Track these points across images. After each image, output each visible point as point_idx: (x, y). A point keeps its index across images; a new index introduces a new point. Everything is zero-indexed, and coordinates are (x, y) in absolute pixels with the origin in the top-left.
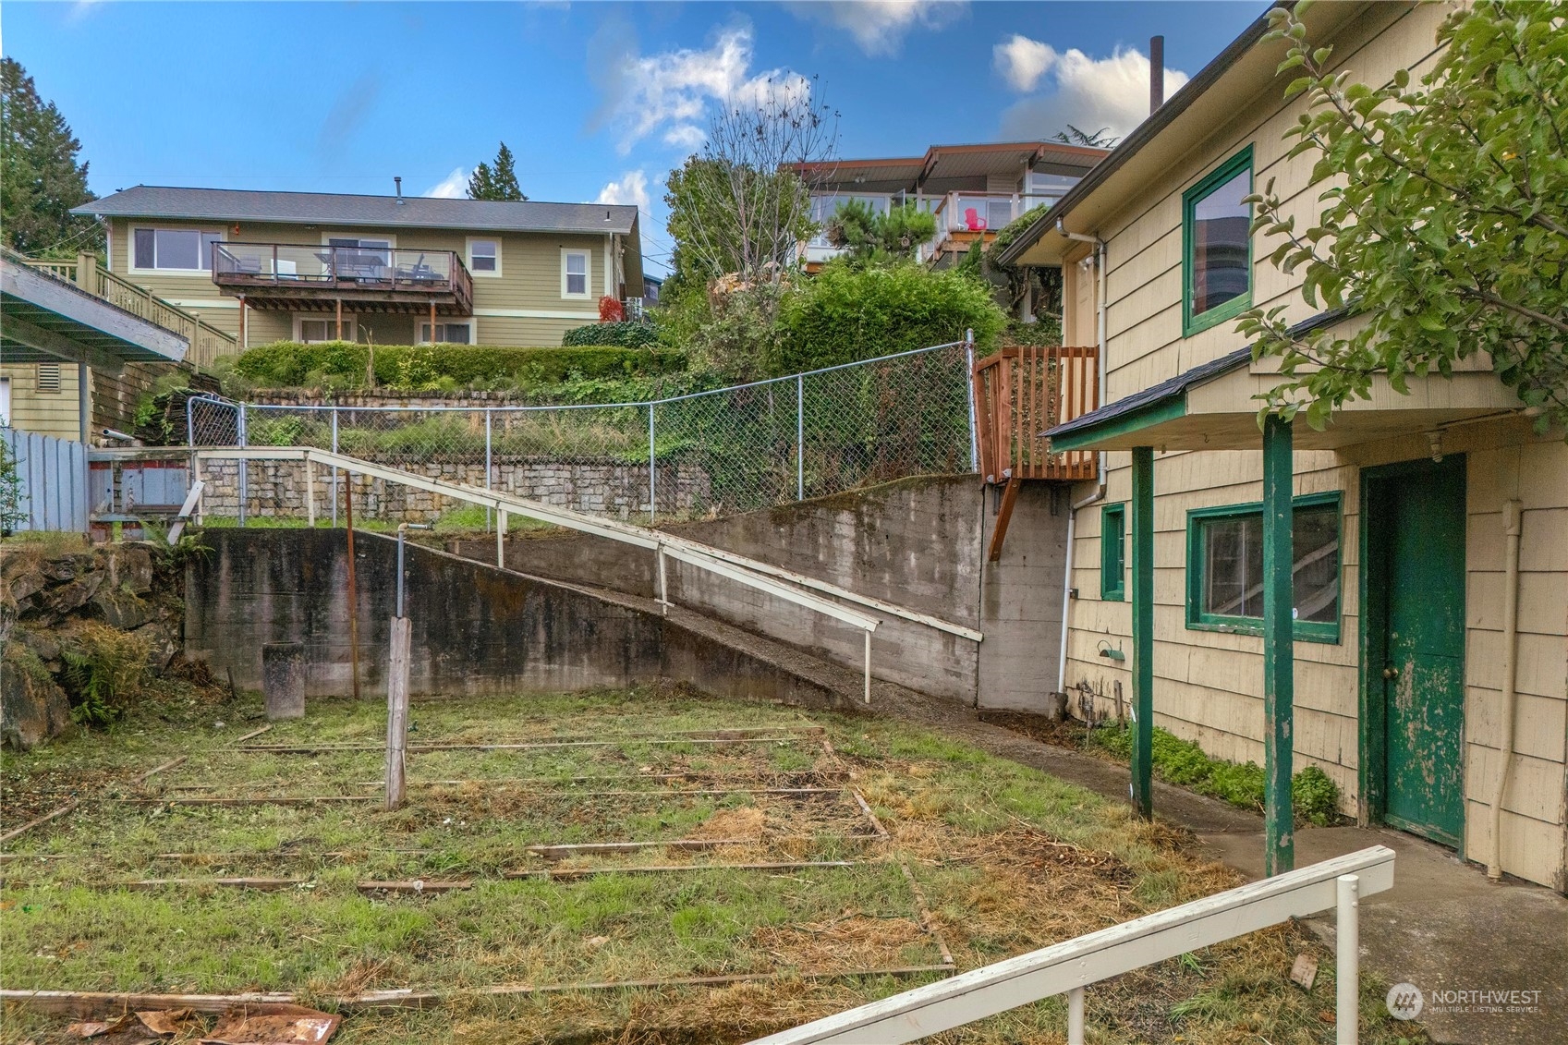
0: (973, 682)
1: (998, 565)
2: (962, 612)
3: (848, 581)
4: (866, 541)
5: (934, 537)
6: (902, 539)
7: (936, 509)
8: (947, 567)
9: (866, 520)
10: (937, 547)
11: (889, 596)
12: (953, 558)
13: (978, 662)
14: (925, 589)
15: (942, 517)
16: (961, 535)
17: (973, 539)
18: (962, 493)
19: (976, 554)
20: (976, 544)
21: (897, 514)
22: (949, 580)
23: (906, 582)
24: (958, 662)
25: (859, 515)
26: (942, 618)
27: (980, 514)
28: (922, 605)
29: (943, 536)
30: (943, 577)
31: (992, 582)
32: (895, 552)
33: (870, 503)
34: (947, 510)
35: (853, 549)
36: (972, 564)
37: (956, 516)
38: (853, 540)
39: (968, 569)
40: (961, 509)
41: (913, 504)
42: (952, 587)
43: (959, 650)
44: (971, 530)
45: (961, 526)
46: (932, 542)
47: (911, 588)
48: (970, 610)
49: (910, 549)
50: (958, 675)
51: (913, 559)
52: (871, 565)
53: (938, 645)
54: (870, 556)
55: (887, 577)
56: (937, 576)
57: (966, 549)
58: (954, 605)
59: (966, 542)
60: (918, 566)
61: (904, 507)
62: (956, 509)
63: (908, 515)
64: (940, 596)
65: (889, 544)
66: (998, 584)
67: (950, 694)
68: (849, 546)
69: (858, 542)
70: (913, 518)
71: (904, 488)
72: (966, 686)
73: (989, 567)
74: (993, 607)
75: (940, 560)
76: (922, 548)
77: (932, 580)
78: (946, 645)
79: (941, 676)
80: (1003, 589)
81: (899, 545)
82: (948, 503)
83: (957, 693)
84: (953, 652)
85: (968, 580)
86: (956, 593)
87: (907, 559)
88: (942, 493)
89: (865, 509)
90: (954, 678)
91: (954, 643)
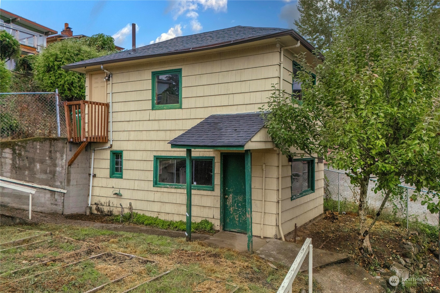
0: (62, 207)
1: (70, 167)
2: (58, 184)
3: (9, 174)
4: (17, 160)
5: (47, 158)
6: (33, 159)
7: (48, 149)
8: (52, 168)
9: (17, 152)
10: (48, 162)
11: (27, 179)
12: (55, 165)
13: (64, 200)
14: (44, 176)
15: (50, 152)
16: (58, 158)
17: (63, 159)
18: (59, 144)
19: (64, 164)
20: (64, 161)
21: (31, 150)
22: (53, 173)
23: (35, 174)
24: (56, 200)
25: (14, 150)
26: (50, 186)
27: (65, 151)
28: (42, 182)
29: (51, 158)
30: (50, 172)
31: (69, 173)
32: (30, 163)
33: (19, 146)
34: (52, 149)
35: (11, 162)
36: (62, 167)
37: (56, 152)
38: (11, 159)
39: (61, 169)
40: (58, 149)
41: (38, 147)
42: (54, 175)
43: (57, 196)
44: (62, 156)
45: (58, 155)
46: (46, 160)
47: (37, 176)
48: (61, 183)
49: (37, 162)
50: (56, 205)
51: (38, 166)
52: (19, 168)
53: (48, 195)
54: (19, 165)
55: (27, 173)
56: (48, 171)
57: (60, 162)
58: (55, 181)
59: (60, 160)
60: (41, 168)
61: (34, 148)
62: (56, 149)
63: (36, 150)
64: (49, 178)
65: (28, 161)
66: (70, 173)
67: (52, 211)
68: (9, 161)
69: (13, 159)
70: (38, 152)
71: (35, 141)
72: (59, 209)
73: (68, 168)
74: (69, 181)
75: (50, 166)
76: (42, 162)
77: (46, 173)
78: (51, 195)
79: (50, 206)
80: (72, 175)
81: (32, 161)
82: (53, 147)
83: (56, 211)
84: (54, 197)
85: (60, 173)
86: (56, 177)
87: (35, 166)
88: (51, 143)
89: (17, 148)
90: (55, 206)
91: (55, 194)
